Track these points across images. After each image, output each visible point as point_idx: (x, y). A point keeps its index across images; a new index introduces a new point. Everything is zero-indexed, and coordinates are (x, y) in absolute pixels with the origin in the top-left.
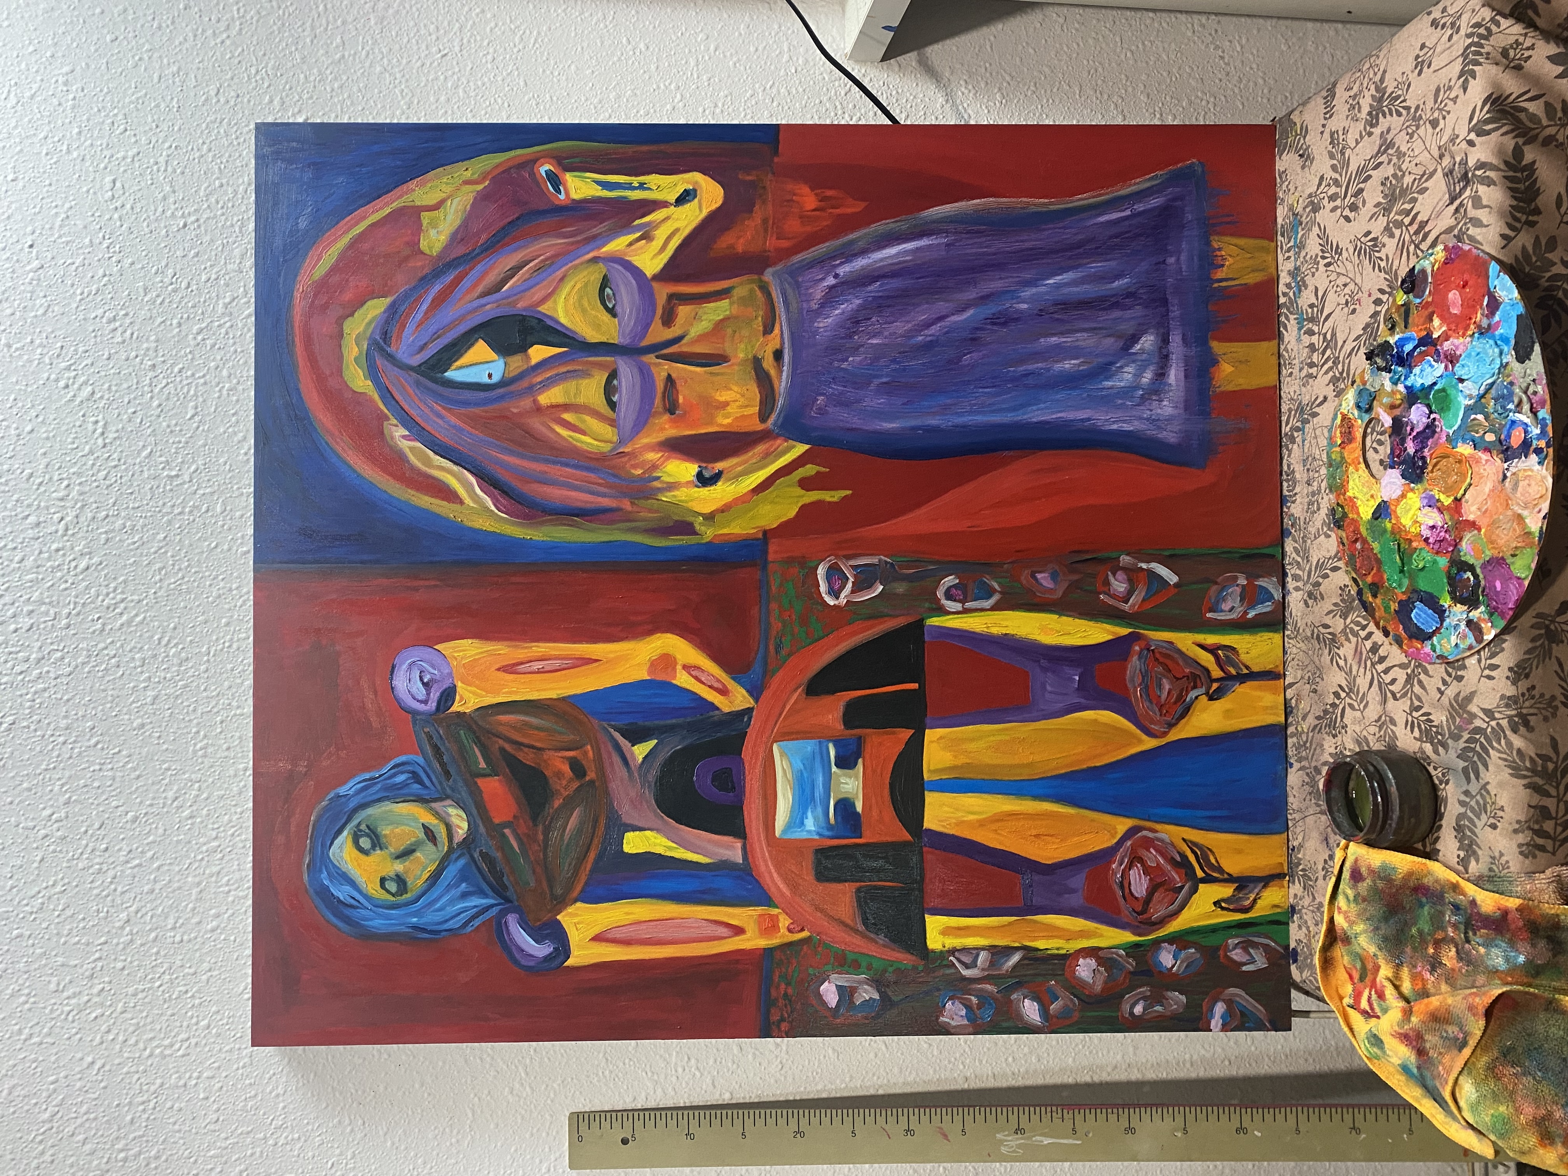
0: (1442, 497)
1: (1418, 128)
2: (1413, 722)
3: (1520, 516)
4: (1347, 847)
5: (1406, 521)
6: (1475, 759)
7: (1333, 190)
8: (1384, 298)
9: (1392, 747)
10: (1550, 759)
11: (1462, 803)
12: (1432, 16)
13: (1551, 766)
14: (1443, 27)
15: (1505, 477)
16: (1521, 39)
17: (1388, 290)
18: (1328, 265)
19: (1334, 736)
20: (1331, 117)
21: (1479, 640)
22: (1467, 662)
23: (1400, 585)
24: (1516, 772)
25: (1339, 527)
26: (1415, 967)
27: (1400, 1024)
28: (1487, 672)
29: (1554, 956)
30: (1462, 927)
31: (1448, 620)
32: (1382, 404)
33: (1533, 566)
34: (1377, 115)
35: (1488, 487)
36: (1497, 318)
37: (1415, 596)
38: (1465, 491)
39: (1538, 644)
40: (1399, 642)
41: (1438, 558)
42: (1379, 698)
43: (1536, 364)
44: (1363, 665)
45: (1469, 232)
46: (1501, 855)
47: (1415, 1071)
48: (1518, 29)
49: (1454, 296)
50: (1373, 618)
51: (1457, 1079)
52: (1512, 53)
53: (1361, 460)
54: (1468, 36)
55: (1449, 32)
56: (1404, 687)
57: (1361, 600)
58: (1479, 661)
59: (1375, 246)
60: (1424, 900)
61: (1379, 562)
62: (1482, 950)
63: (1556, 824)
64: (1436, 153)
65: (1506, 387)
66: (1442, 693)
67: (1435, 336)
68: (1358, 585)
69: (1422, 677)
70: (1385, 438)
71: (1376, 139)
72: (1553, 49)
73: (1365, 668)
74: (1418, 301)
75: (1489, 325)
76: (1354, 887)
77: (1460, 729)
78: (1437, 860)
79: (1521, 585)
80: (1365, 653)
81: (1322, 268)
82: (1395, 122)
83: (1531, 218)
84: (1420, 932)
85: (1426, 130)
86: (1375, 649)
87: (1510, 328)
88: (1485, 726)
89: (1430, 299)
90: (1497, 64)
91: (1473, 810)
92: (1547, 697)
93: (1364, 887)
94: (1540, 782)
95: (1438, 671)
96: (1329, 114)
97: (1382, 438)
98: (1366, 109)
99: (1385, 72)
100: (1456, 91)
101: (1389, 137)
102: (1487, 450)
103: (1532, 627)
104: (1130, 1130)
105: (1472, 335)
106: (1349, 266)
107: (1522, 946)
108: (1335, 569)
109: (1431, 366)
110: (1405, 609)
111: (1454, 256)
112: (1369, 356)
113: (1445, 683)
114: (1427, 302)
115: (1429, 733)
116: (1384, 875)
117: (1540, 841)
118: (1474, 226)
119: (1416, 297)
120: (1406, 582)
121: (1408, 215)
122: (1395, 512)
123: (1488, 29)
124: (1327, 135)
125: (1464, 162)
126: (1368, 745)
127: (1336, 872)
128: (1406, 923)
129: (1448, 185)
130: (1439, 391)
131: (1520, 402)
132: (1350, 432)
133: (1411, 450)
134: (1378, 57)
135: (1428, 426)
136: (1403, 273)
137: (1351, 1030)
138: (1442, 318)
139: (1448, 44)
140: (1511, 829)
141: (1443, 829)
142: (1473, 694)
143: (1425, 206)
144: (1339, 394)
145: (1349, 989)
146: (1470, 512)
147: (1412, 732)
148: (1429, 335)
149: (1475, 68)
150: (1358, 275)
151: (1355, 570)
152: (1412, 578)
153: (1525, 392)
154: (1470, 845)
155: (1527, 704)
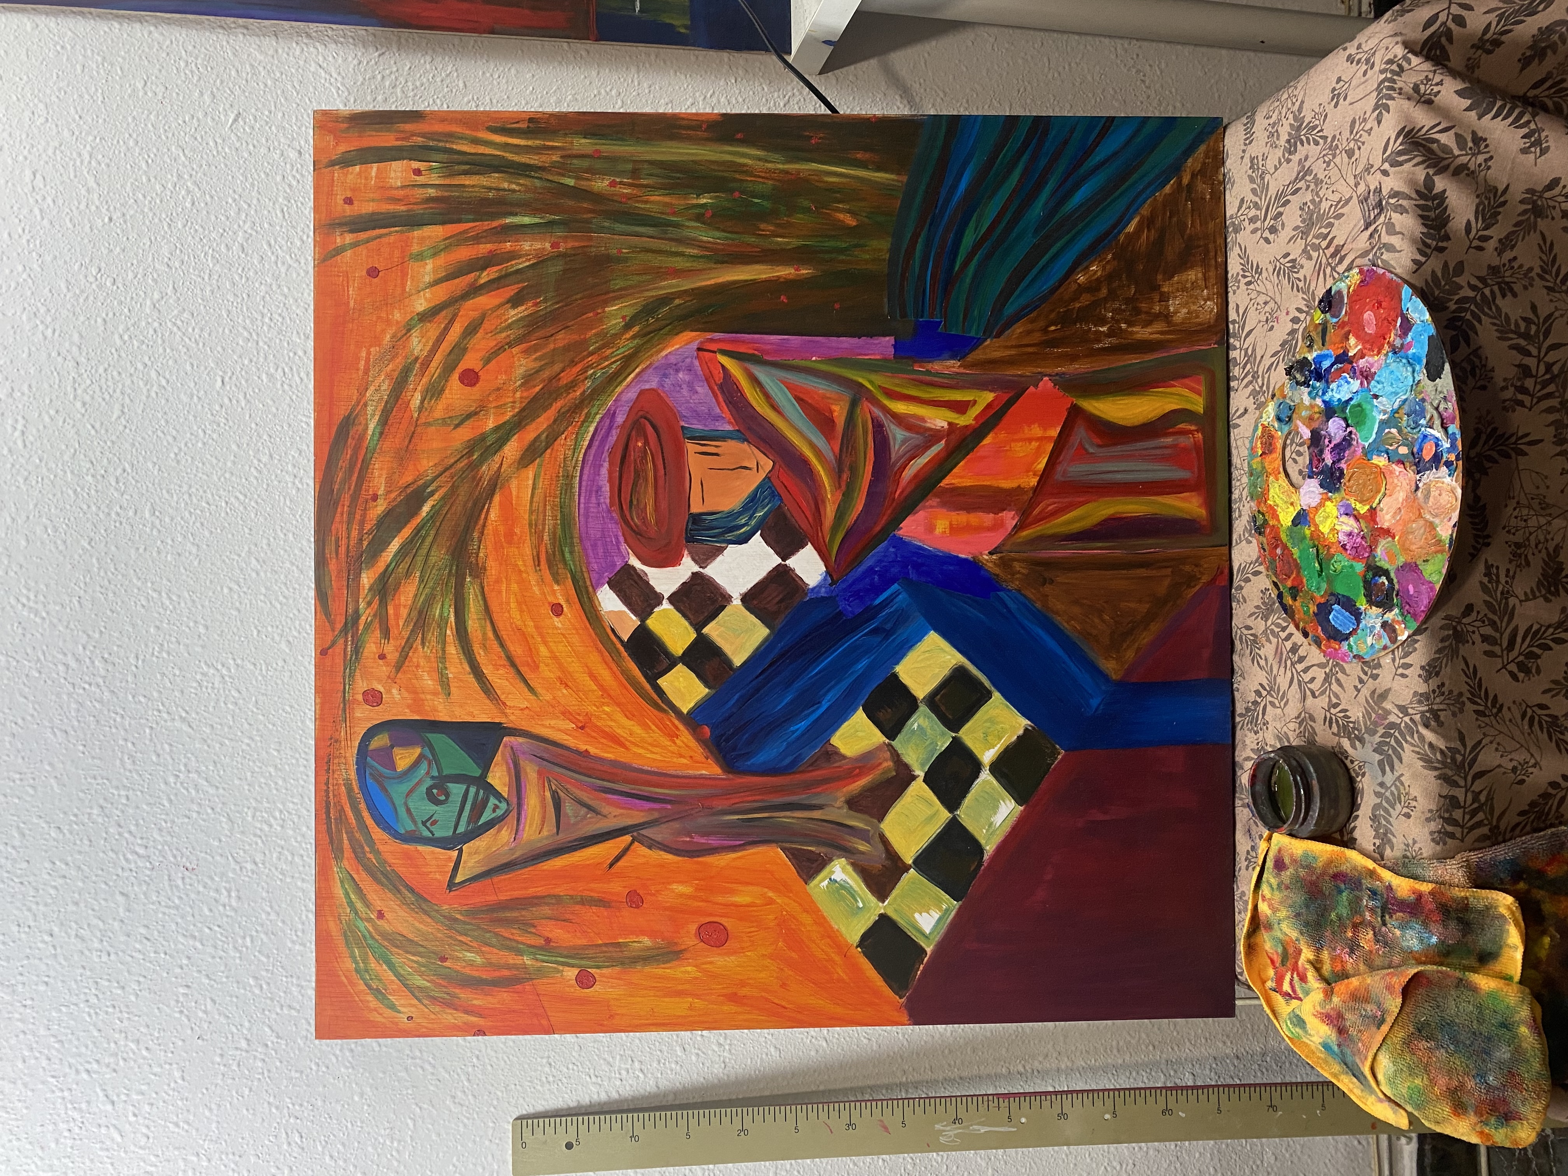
0: (1358, 506)
1: (1334, 157)
2: (1331, 718)
3: (1431, 523)
4: (1269, 839)
5: (1325, 529)
6: (1390, 752)
7: (1253, 212)
8: (1302, 316)
9: (1311, 742)
10: (1459, 752)
11: (1378, 794)
12: (1348, 52)
13: (1459, 758)
14: (1358, 63)
15: (1417, 488)
16: (1431, 76)
17: (1305, 309)
18: (1249, 283)
19: (1256, 733)
20: (1250, 143)
21: (1393, 640)
22: (1382, 661)
23: (1318, 589)
24: (1429, 763)
25: (1260, 534)
26: (1334, 949)
27: (1322, 1004)
28: (1400, 671)
29: (1464, 936)
30: (1379, 911)
31: (1363, 622)
32: (1301, 418)
33: (1444, 571)
34: (1296, 144)
35: (1401, 496)
36: (1409, 339)
37: (1334, 598)
38: (1380, 501)
39: (1447, 644)
40: (1318, 643)
41: (1355, 564)
42: (1298, 696)
43: (1446, 381)
44: (1283, 665)
45: (1384, 257)
46: (1415, 842)
47: (1336, 1048)
48: (1427, 66)
49: (1368, 315)
50: (1293, 620)
51: (1376, 1054)
52: (1422, 87)
53: (1281, 470)
54: (1382, 72)
55: (1364, 67)
56: (1322, 685)
57: (1281, 603)
58: (1394, 660)
59: (1294, 267)
60: (1343, 886)
61: (1298, 567)
62: (1398, 932)
63: (1464, 813)
64: (1352, 182)
65: (1417, 403)
66: (1359, 691)
67: (1350, 354)
68: (1278, 589)
69: (1340, 675)
70: (1304, 449)
71: (1294, 167)
72: (1459, 85)
73: (1286, 667)
74: (1335, 320)
75: (1402, 345)
76: (1278, 875)
77: (1375, 724)
78: (1354, 849)
79: (1432, 589)
80: (1285, 653)
81: (1243, 287)
82: (1313, 150)
83: (1440, 244)
84: (1340, 918)
85: (1341, 159)
86: (1294, 649)
87: (1422, 348)
88: (1398, 721)
89: (1346, 319)
90: (1409, 99)
91: (1388, 801)
92: (1455, 693)
93: (1287, 874)
94: (1450, 773)
95: (1354, 669)
96: (1249, 140)
97: (1301, 449)
98: (1284, 137)
99: (1302, 102)
100: (1371, 123)
101: (1307, 164)
102: (1401, 462)
103: (1441, 628)
104: (1062, 1115)
105: (1386, 355)
106: (1269, 286)
107: (1435, 928)
108: (1257, 573)
109: (1348, 383)
110: (1324, 610)
111: (1368, 278)
112: (1288, 372)
113: (1361, 681)
114: (1343, 322)
115: (1347, 729)
116: (1305, 863)
117: (1450, 829)
118: (1387, 251)
119: (1333, 316)
120: (1324, 586)
121: (1325, 239)
122: (1314, 519)
123: (1400, 66)
124: (1247, 160)
125: (1378, 191)
126: (1289, 741)
127: (1260, 863)
128: (1325, 909)
129: (1363, 211)
130: (1354, 406)
131: (1432, 417)
132: (1270, 444)
133: (1329, 461)
134: (1296, 88)
135: (1344, 439)
136: (1320, 293)
137: (1273, 1012)
138: (1357, 337)
139: (1363, 79)
140: (1423, 818)
141: (1360, 819)
142: (1387, 691)
143: (1341, 232)
144: (1261, 406)
145: (1271, 972)
146: (1386, 519)
147: (1330, 727)
148: (1345, 353)
149: (1389, 102)
150: (1277, 294)
151: (1276, 575)
152: (1330, 581)
153: (1437, 409)
154: (1385, 834)
155: (1438, 700)
